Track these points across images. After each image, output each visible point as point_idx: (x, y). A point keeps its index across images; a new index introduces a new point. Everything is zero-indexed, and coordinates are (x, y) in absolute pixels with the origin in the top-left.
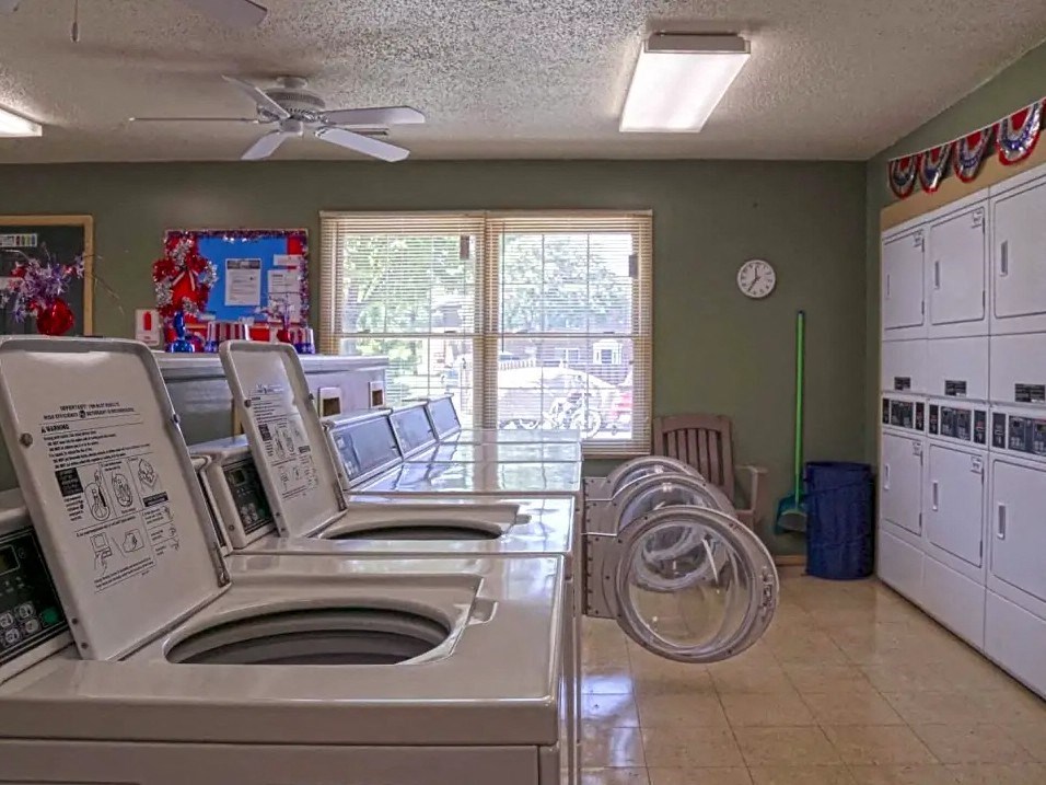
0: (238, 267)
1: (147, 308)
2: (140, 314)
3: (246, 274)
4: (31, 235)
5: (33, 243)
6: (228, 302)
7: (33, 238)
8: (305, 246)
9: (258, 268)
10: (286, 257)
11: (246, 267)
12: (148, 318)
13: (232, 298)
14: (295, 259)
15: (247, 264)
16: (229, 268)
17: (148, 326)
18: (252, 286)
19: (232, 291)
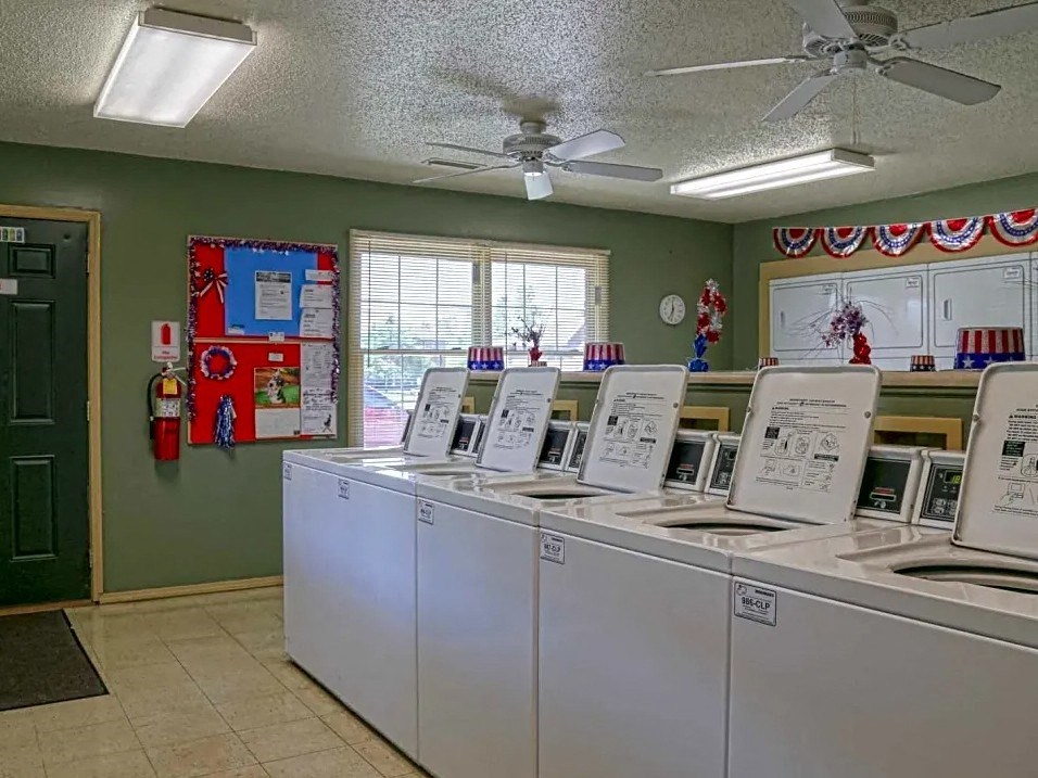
0: (268, 279)
1: (165, 320)
2: (157, 327)
3: (277, 287)
4: (16, 229)
5: (19, 238)
6: (258, 317)
7: (19, 232)
8: (335, 262)
9: (289, 281)
10: (316, 272)
11: (275, 280)
12: (166, 332)
13: (263, 312)
14: (326, 275)
15: (276, 277)
16: (258, 280)
17: (166, 339)
18: (284, 300)
19: (263, 305)
